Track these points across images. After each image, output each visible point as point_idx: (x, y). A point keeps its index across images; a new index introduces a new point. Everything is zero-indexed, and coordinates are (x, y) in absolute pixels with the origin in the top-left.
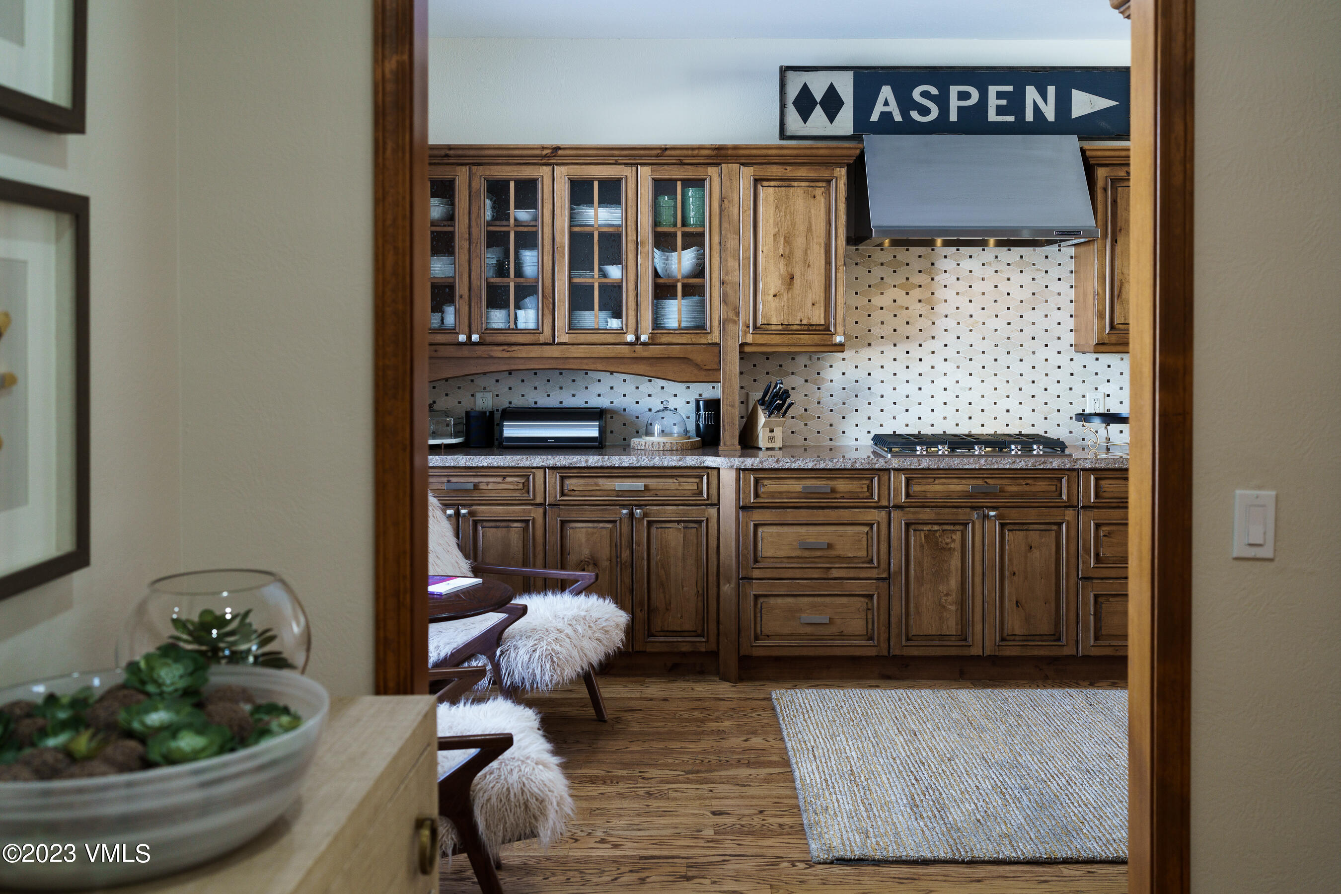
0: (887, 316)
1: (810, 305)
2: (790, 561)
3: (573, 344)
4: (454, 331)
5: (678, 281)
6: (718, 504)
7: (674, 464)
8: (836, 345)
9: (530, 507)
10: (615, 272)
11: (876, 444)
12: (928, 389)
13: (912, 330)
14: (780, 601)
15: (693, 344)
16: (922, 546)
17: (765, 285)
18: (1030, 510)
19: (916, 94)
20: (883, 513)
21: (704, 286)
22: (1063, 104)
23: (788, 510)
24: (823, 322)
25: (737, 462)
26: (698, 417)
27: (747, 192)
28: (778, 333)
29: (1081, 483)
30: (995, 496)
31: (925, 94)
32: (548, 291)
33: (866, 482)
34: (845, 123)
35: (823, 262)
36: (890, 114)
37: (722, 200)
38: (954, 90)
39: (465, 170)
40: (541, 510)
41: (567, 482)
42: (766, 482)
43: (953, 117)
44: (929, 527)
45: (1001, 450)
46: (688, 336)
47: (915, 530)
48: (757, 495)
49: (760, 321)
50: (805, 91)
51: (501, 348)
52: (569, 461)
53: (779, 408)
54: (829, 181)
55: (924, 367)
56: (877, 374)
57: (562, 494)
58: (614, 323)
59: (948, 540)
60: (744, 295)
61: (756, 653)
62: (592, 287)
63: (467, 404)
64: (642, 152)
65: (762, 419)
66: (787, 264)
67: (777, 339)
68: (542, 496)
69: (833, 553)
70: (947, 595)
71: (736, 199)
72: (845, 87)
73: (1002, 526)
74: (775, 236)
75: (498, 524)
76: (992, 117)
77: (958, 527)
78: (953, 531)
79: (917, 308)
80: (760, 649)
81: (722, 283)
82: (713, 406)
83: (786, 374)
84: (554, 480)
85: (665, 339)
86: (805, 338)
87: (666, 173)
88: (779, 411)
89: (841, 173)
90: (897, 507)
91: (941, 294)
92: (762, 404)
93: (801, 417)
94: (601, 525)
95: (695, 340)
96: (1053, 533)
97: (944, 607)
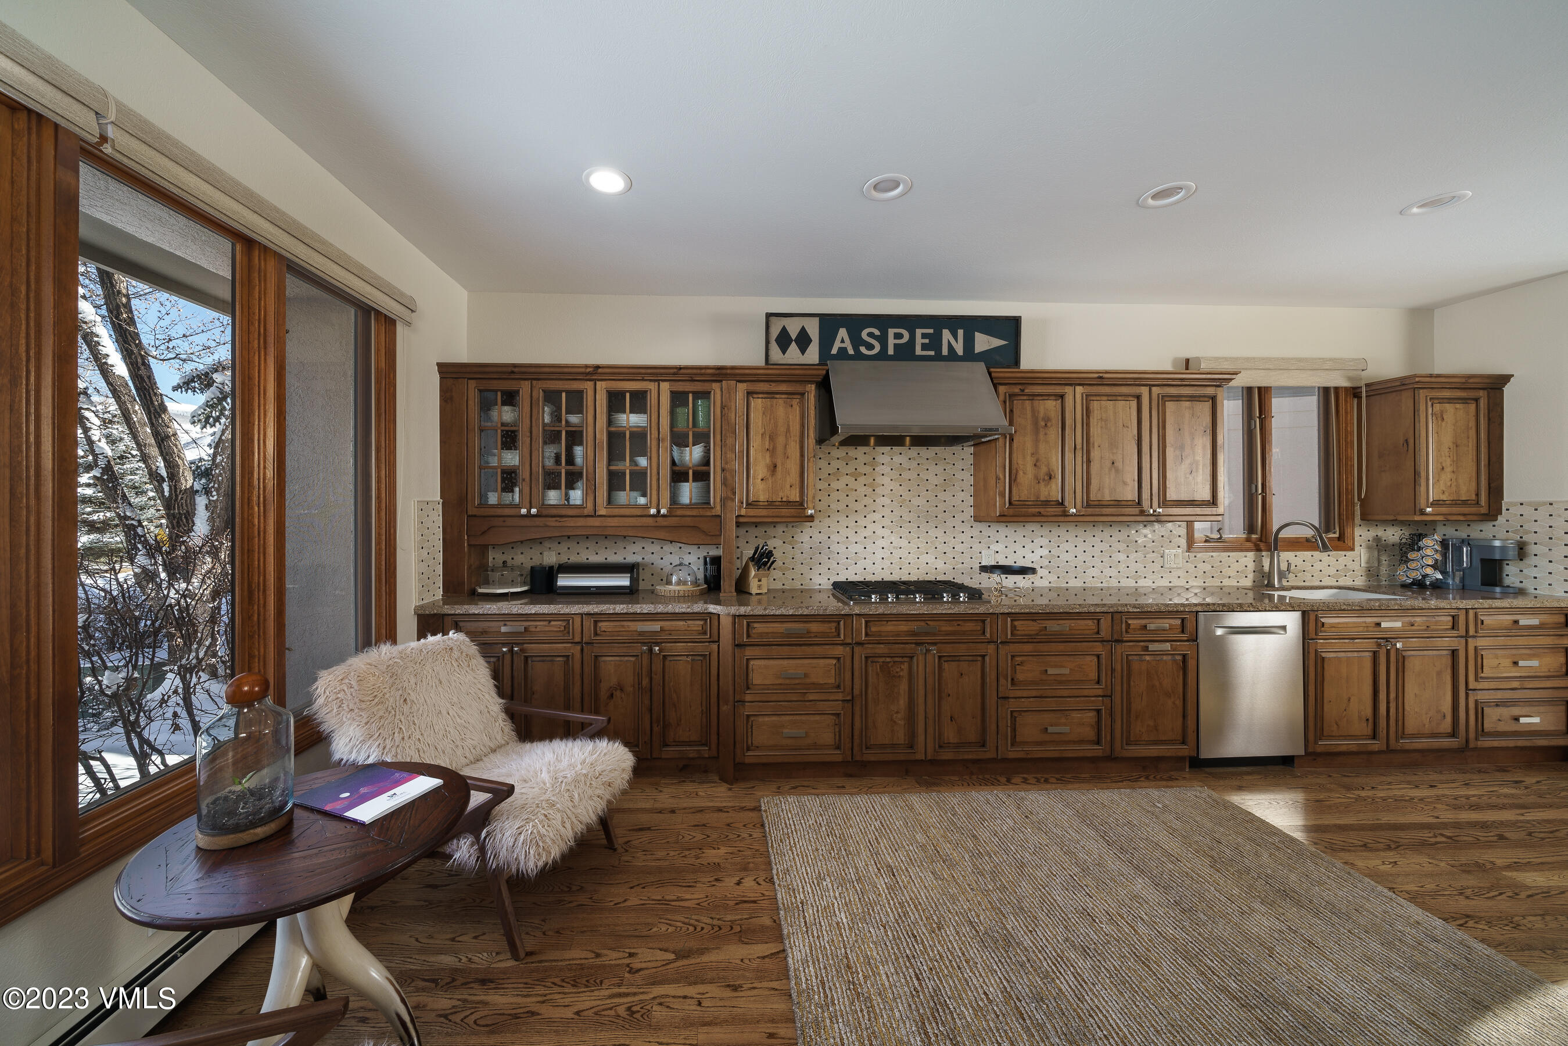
0: (841, 496)
1: (788, 486)
2: (775, 687)
3: (610, 516)
4: (519, 507)
5: (690, 468)
6: (718, 641)
7: (683, 610)
8: (808, 516)
9: (570, 645)
10: (643, 462)
11: (834, 588)
12: (870, 548)
13: (859, 506)
14: (767, 719)
15: (701, 516)
16: (877, 674)
17: (755, 471)
18: (961, 645)
19: (864, 335)
20: (848, 649)
21: (709, 473)
22: (969, 343)
23: (773, 647)
24: (798, 500)
25: (733, 610)
26: (706, 569)
27: (742, 402)
28: (765, 508)
29: (1000, 623)
30: (934, 634)
31: (870, 335)
32: (591, 476)
33: (834, 625)
34: (813, 355)
35: (798, 454)
36: (845, 348)
37: (723, 408)
38: (891, 332)
39: (527, 383)
40: (579, 648)
41: (600, 624)
42: (756, 625)
43: (891, 351)
44: (881, 660)
45: (934, 598)
46: (697, 510)
47: (872, 662)
48: (748, 636)
49: (751, 499)
50: (784, 331)
51: (554, 519)
52: (600, 609)
53: (765, 564)
54: (803, 394)
55: (868, 532)
56: (835, 538)
57: (596, 634)
58: (642, 501)
59: (898, 670)
60: (739, 479)
61: (747, 761)
62: (624, 474)
63: (536, 561)
64: (662, 371)
65: (753, 572)
66: (771, 456)
67: (764, 512)
68: (580, 636)
69: (808, 681)
70: (897, 712)
71: (733, 407)
72: (813, 329)
73: (940, 657)
74: (762, 435)
75: (545, 658)
76: (919, 351)
77: (906, 659)
78: (902, 662)
79: (862, 490)
80: (751, 756)
81: (723, 470)
82: (716, 561)
83: (770, 538)
84: (589, 624)
85: (679, 512)
86: (784, 512)
87: (681, 387)
88: (765, 566)
89: (812, 388)
90: (860, 644)
91: (880, 480)
92: (752, 561)
93: (780, 569)
94: (626, 658)
95: (702, 512)
96: (979, 663)
97: (895, 722)
